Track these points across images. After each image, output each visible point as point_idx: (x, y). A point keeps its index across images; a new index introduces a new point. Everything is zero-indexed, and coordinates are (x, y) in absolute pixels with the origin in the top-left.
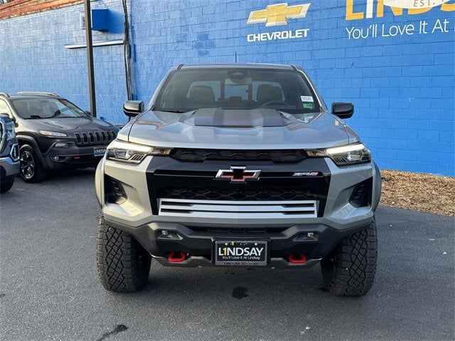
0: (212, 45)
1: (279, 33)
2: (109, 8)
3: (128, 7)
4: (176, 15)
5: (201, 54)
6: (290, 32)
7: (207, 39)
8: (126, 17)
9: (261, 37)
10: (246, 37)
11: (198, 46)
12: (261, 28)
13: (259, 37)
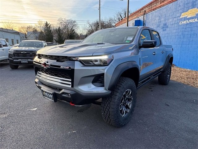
0: (167, 27)
1: (192, 20)
2: (141, 19)
3: (145, 18)
4: (157, 18)
5: (163, 30)
6: (197, 19)
7: (166, 25)
8: (144, 21)
9: (185, 22)
10: (179, 23)
11: (163, 28)
12: (185, 19)
13: (184, 22)
